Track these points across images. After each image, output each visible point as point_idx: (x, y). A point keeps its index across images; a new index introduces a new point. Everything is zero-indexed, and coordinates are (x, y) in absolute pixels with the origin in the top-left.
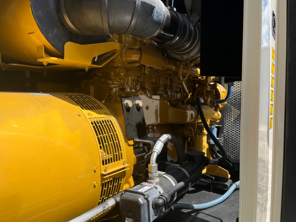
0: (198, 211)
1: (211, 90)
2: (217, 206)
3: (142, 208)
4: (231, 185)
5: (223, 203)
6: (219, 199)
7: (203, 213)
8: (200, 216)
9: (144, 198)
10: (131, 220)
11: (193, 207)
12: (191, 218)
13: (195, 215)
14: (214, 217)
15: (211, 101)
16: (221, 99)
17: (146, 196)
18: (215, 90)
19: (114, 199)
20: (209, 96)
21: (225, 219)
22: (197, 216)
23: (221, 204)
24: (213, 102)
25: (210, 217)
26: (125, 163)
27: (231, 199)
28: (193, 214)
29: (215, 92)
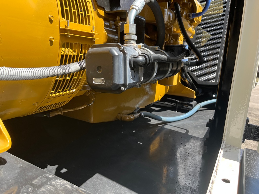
0: (165, 123)
1: (188, 2)
2: (182, 120)
3: (116, 61)
4: (195, 105)
5: (188, 119)
6: (185, 115)
7: (169, 125)
8: (167, 127)
9: (120, 50)
10: (101, 80)
11: (161, 118)
12: (158, 128)
13: (162, 126)
14: (180, 128)
15: (186, 14)
16: (197, 12)
17: (122, 47)
18: (192, 4)
19: (78, 64)
20: (186, 9)
21: (191, 129)
22: (165, 127)
23: (186, 120)
24: (189, 15)
25: (176, 128)
26: (93, 29)
27: (195, 117)
28: (160, 126)
29: (192, 5)
